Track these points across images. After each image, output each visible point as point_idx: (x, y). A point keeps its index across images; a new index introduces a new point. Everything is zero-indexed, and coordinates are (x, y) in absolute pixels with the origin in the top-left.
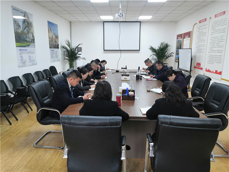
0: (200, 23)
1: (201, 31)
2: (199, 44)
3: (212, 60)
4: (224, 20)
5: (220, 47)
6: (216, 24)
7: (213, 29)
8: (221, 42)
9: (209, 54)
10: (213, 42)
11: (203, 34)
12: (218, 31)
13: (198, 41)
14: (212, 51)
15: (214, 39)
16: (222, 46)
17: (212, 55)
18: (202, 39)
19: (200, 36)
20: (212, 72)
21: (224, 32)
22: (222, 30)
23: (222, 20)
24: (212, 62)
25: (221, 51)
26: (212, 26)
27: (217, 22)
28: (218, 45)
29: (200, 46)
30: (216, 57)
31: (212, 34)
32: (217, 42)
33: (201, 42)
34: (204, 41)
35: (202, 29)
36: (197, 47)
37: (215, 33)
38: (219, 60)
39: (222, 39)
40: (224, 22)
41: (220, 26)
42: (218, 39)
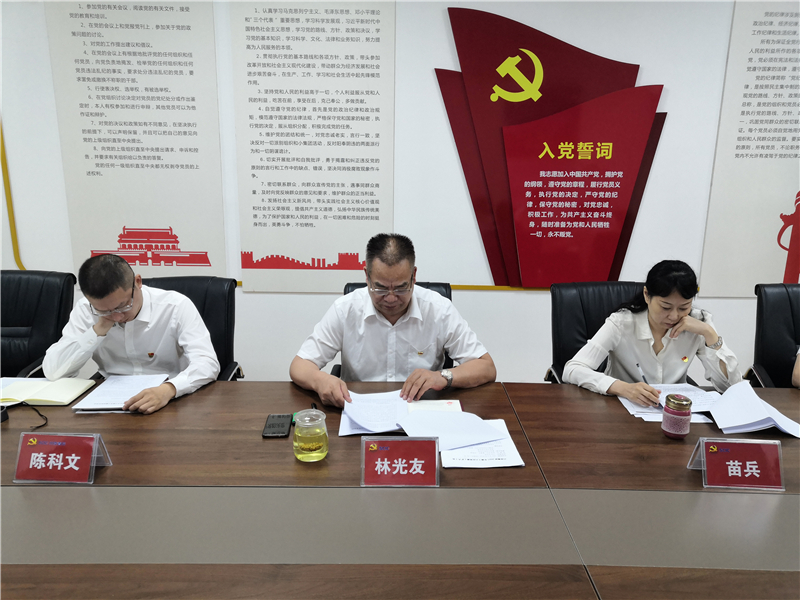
1: (114, 35)
2: (126, 115)
5: (355, 144)
6: (291, 25)
7: (268, 48)
8: (353, 119)
9: (254, 176)
10: (280, 117)
11: (152, 58)
12: (318, 62)
13: (98, 97)
14: (283, 160)
15: (289, 100)
16: (366, 140)
17: (289, 184)
18: (151, 90)
19: (117, 67)
20: (308, 267)
21: (368, 75)
22: (346, 62)
23: (342, 11)
24: (302, 217)
25: (369, 165)
26: (253, 29)
27: (295, 16)
28: (337, 135)
29: (135, 133)
30: (325, 193)
31: (259, 74)
32: (324, 118)
33: (148, 107)
34: (176, 103)
35: (132, 26)
36: (95, 132)
37: (294, 73)
38: (356, 206)
39: (359, 106)
40: (355, 26)
41: (328, 39)
42: (323, 106)
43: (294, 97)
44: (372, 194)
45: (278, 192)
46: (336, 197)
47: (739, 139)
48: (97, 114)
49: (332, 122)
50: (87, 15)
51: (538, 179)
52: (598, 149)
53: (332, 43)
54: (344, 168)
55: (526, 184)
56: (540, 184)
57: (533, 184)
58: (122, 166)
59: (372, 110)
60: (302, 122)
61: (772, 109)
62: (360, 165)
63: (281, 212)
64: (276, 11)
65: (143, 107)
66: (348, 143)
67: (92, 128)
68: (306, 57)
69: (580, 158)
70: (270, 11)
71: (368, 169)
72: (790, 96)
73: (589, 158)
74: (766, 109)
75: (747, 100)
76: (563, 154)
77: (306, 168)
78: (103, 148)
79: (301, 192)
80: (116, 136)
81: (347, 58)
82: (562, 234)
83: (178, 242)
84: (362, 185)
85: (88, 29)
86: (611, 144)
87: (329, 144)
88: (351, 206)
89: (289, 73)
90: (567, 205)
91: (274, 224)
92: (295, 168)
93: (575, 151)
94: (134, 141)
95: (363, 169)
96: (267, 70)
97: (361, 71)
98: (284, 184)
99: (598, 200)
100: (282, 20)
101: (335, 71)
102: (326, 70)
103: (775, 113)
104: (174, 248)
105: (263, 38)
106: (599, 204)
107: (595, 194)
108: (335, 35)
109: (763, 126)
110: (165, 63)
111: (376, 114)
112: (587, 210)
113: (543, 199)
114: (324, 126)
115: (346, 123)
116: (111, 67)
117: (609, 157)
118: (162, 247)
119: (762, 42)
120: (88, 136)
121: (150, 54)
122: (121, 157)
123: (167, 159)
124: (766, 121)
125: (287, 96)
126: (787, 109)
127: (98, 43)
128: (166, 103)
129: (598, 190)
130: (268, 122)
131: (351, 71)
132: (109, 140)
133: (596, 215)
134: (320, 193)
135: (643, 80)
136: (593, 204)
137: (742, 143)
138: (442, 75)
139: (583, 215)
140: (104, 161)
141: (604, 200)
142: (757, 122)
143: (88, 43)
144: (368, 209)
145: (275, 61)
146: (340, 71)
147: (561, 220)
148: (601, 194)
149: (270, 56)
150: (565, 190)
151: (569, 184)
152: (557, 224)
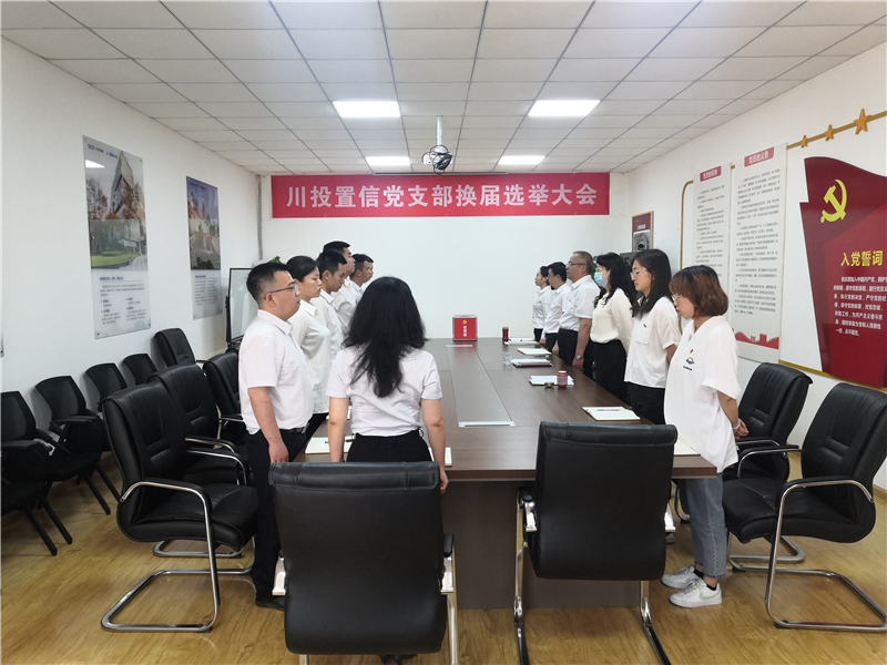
0: (702, 179)
1: (707, 205)
2: (706, 247)
3: (747, 300)
4: (772, 175)
5: (768, 259)
6: (751, 187)
7: (742, 202)
8: (769, 242)
10: (746, 244)
12: (758, 207)
13: (701, 238)
14: (745, 270)
15: (749, 233)
16: (772, 256)
17: (746, 286)
18: (713, 232)
19: (706, 222)
21: (774, 212)
22: (767, 205)
23: (767, 173)
24: (749, 307)
25: (773, 273)
26: (740, 192)
27: (753, 181)
28: (763, 253)
29: (708, 257)
31: (741, 218)
32: (759, 242)
33: (711, 242)
35: (710, 200)
36: (699, 257)
38: (767, 301)
39: (771, 233)
40: (771, 181)
41: (762, 192)
42: (759, 235)
44: (773, 293)
45: (743, 291)
46: (760, 295)
48: (700, 248)
49: (761, 245)
50: (701, 197)
51: (840, 283)
52: (874, 257)
54: (764, 276)
55: (834, 288)
56: (840, 288)
59: (775, 235)
60: (752, 246)
62: (770, 273)
63: (743, 304)
64: (748, 179)
66: (766, 259)
68: (755, 205)
69: (863, 265)
71: (772, 276)
73: (869, 265)
76: (854, 262)
77: (752, 275)
79: (750, 291)
80: (703, 259)
81: (768, 202)
82: (853, 332)
84: (770, 287)
85: (701, 204)
86: (881, 252)
87: (760, 259)
89: (749, 216)
90: (856, 306)
91: (741, 311)
93: (860, 260)
96: (743, 215)
97: (771, 210)
99: (874, 303)
100: (749, 185)
101: (764, 211)
102: (761, 212)
105: (743, 197)
106: (875, 306)
108: (764, 189)
110: (717, 217)
111: (777, 238)
112: (867, 312)
113: (843, 301)
114: (759, 248)
115: (766, 245)
117: (880, 264)
121: (714, 213)
125: (748, 230)
128: (716, 239)
129: (874, 294)
130: (742, 247)
133: (873, 317)
134: (756, 292)
136: (871, 307)
138: (801, 204)
139: (865, 316)
141: (877, 303)
143: (701, 211)
144: (771, 304)
145: (746, 209)
147: (852, 319)
148: (875, 297)
149: (744, 207)
150: (855, 293)
151: (856, 288)
152: (850, 323)
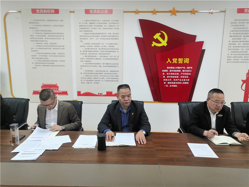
0: (34, 13)
1: (42, 28)
2: (42, 51)
4: (111, 22)
6: (92, 25)
7: (86, 31)
8: (111, 51)
9: (81, 68)
10: (89, 51)
11: (52, 35)
12: (100, 35)
13: (36, 46)
14: (90, 64)
15: (92, 46)
16: (115, 58)
17: (92, 71)
18: (52, 44)
19: (42, 37)
20: (97, 95)
21: (115, 39)
22: (109, 35)
23: (107, 21)
24: (95, 81)
25: (116, 65)
26: (81, 26)
27: (94, 22)
28: (106, 56)
29: (47, 56)
30: (102, 73)
31: (83, 39)
32: (102, 51)
33: (51, 49)
34: (59, 47)
35: (47, 26)
36: (35, 56)
37: (93, 38)
38: (112, 77)
39: (112, 48)
40: (111, 25)
41: (103, 29)
42: (102, 48)
43: (93, 45)
44: (116, 74)
45: (88, 73)
46: (105, 75)
47: (228, 57)
48: (36, 51)
49: (104, 53)
50: (34, 23)
51: (166, 69)
52: (185, 60)
53: (104, 29)
54: (108, 66)
55: (163, 71)
56: (167, 71)
57: (165, 71)
58: (43, 66)
59: (116, 49)
60: (96, 53)
61: (238, 48)
62: (113, 65)
63: (89, 79)
64: (88, 21)
65: (49, 49)
66: (109, 59)
67: (34, 55)
68: (97, 34)
69: (179, 63)
70: (87, 21)
71: (115, 66)
72: (243, 44)
73: (182, 63)
74: (236, 48)
75: (230, 45)
76: (174, 62)
77: (97, 66)
78: (37, 61)
79: (95, 73)
80: (41, 57)
81: (109, 34)
82: (174, 86)
83: (58, 88)
84: (114, 71)
85: (34, 27)
86: (188, 59)
87: (104, 59)
88: (110, 77)
89: (92, 39)
90: (176, 77)
91: (87, 83)
92: (94, 66)
93: (177, 61)
94: (46, 58)
95: (114, 66)
96: (85, 37)
97: (113, 38)
98: (90, 71)
99: (185, 75)
100: (90, 23)
101: (105, 38)
102: (103, 37)
103: (238, 49)
104: (57, 90)
105: (84, 28)
106: (185, 77)
107: (184, 74)
108: (106, 27)
109: (235, 53)
110: (56, 36)
111: (118, 50)
112: (182, 79)
113: (168, 75)
114: (102, 54)
115: (108, 53)
116: (41, 37)
117: (188, 63)
118: (54, 90)
119: (234, 28)
120: (33, 57)
121: (52, 33)
122: (42, 63)
123: (56, 63)
124: (236, 52)
125: (91, 45)
126: (242, 48)
127: (37, 31)
128: (56, 47)
129: (185, 72)
130: (86, 53)
131: (110, 38)
132: (39, 58)
133: (184, 80)
134: (101, 73)
135: (197, 40)
136: (183, 77)
137: (228, 58)
138: (137, 39)
139: (180, 80)
140: (38, 64)
141: (187, 76)
142: (233, 52)
143: (34, 31)
144: (115, 78)
145: (88, 35)
146: (107, 38)
147: (174, 81)
148: (186, 74)
149: (86, 34)
150: (175, 72)
151: (176, 71)
152: (172, 83)
